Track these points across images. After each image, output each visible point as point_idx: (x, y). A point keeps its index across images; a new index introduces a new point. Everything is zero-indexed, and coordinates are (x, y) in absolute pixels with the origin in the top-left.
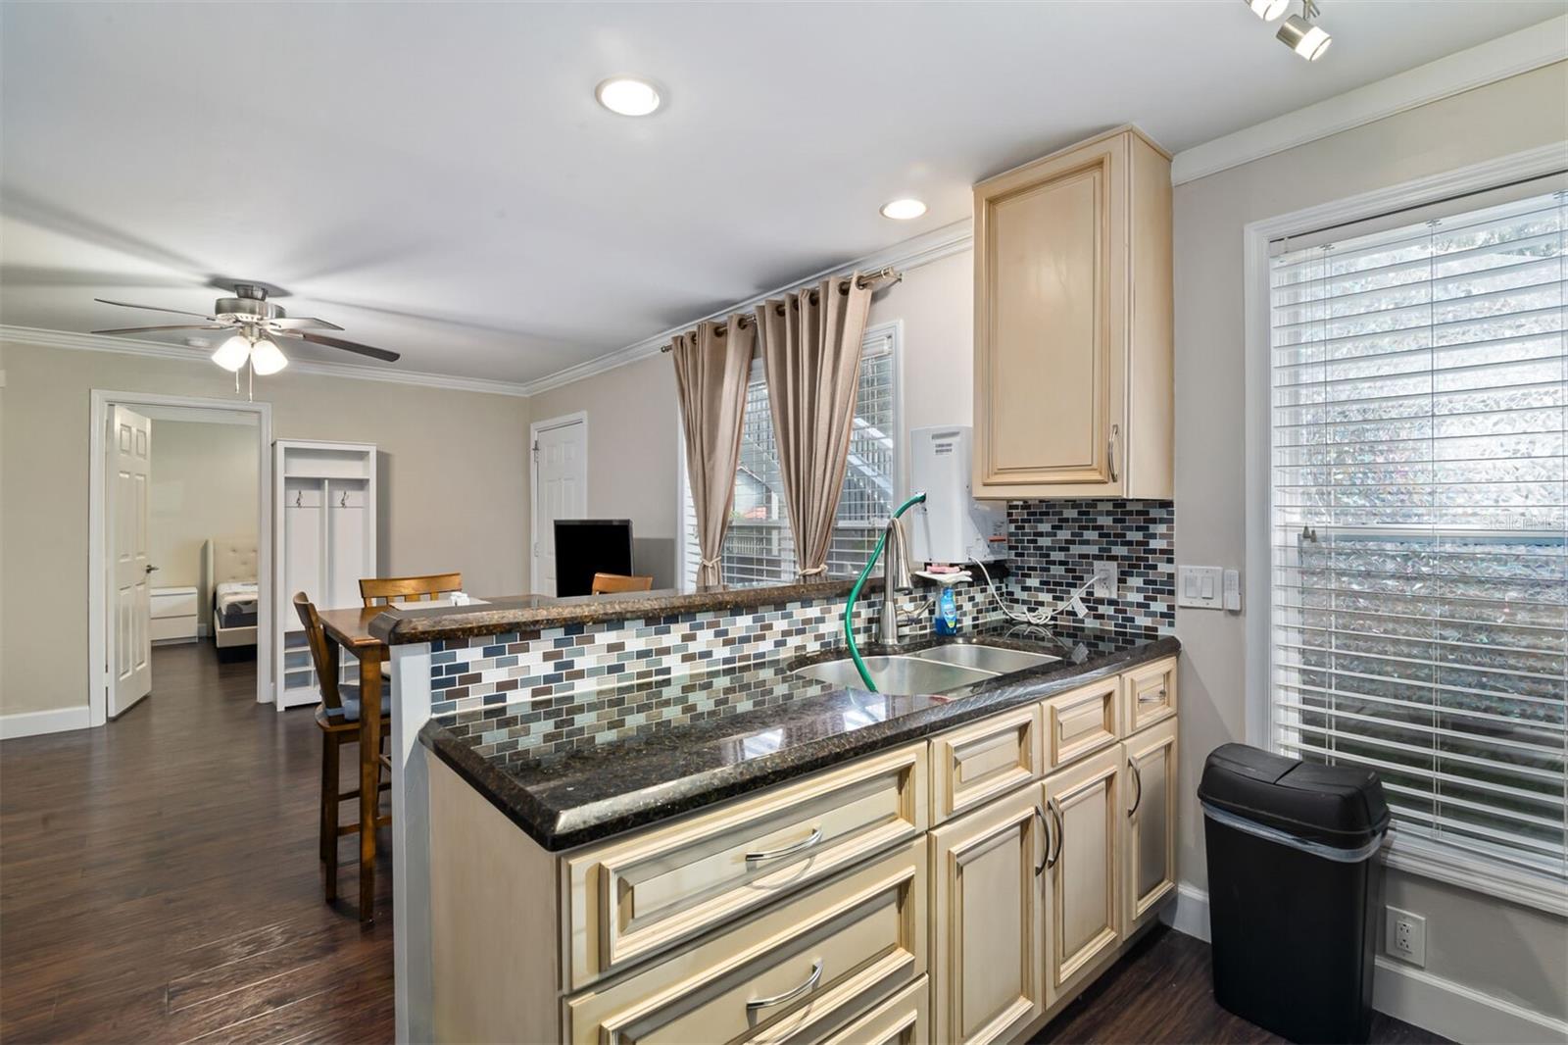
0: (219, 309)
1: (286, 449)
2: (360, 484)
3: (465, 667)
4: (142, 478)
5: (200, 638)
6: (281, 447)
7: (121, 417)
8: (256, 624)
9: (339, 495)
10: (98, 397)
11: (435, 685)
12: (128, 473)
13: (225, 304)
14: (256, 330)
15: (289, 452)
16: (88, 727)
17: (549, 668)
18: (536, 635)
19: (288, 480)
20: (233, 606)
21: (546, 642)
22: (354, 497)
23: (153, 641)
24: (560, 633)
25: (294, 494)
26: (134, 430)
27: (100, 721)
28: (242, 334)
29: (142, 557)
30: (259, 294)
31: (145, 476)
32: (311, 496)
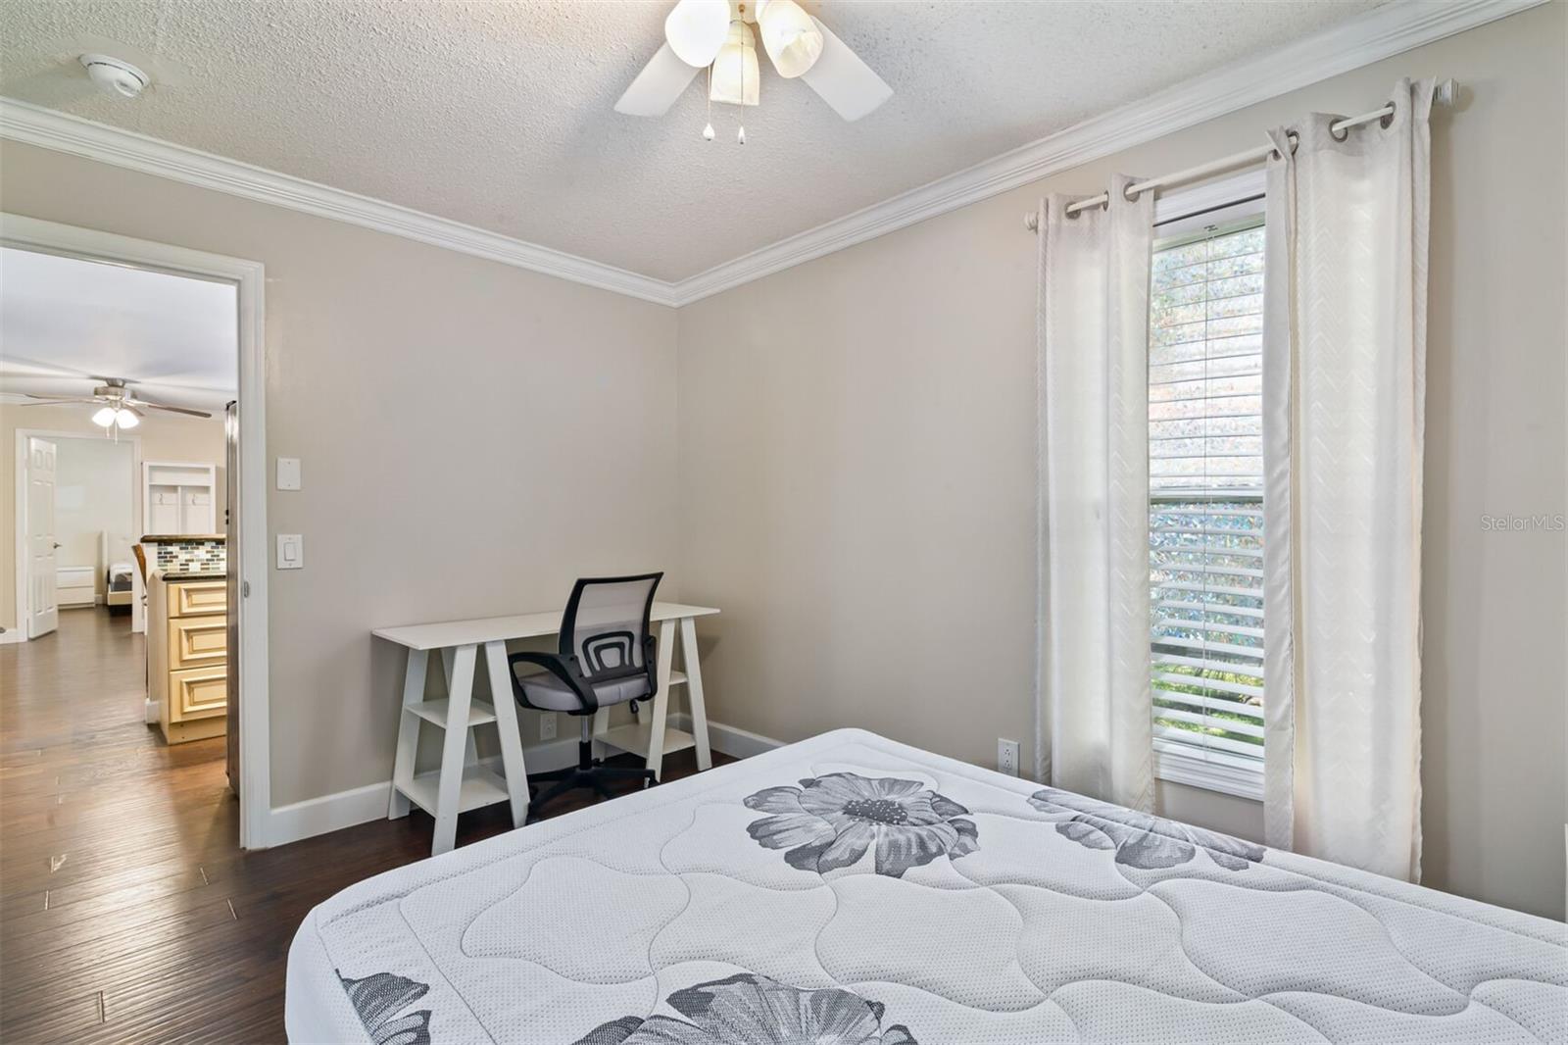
0: (96, 393)
1: (150, 467)
2: (206, 489)
3: (171, 553)
4: (49, 485)
5: (97, 605)
6: (146, 464)
7: (34, 443)
8: (131, 590)
9: (189, 496)
10: (19, 433)
11: (159, 557)
12: (41, 481)
13: (100, 390)
14: (119, 404)
15: (152, 468)
16: (14, 641)
17: (209, 556)
18: (203, 544)
19: (152, 487)
20: (120, 576)
21: (208, 546)
22: (201, 497)
23: (60, 605)
24: (214, 544)
25: (157, 496)
26: (44, 453)
27: (24, 639)
28: (111, 406)
29: (50, 538)
30: (121, 384)
31: (52, 483)
32: (169, 497)
